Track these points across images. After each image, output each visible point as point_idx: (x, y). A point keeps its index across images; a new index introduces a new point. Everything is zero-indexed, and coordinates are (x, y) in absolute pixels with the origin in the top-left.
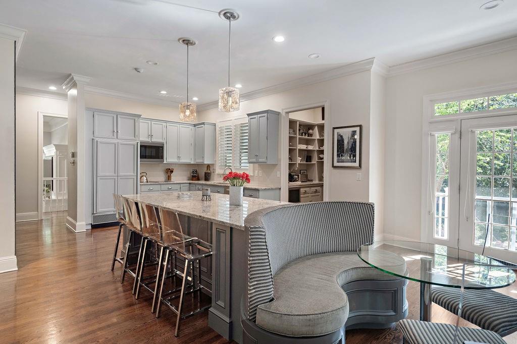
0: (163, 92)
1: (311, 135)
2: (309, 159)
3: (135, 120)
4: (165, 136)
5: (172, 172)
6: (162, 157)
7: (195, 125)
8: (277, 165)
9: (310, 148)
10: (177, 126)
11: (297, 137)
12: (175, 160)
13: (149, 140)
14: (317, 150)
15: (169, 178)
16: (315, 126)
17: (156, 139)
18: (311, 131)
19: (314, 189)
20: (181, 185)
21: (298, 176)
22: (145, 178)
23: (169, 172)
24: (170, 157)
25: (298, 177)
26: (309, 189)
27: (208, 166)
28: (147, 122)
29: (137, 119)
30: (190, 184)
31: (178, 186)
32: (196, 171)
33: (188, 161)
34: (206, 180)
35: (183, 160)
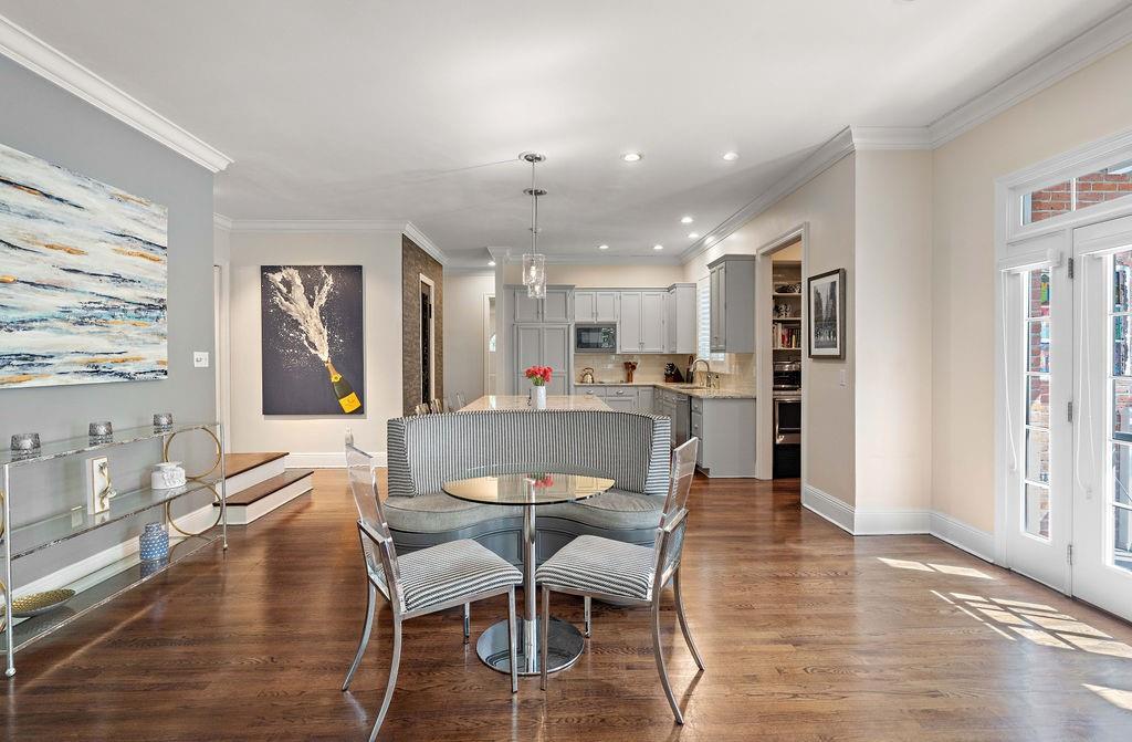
0: (604, 247)
3: (566, 293)
4: (617, 310)
5: (634, 367)
7: (669, 290)
10: (638, 295)
12: (635, 349)
13: (594, 320)
15: (629, 378)
20: (640, 388)
22: (590, 377)
23: (630, 367)
24: (626, 344)
27: (691, 358)
28: (585, 293)
29: (568, 292)
30: (655, 386)
31: (634, 391)
32: (672, 367)
33: (658, 349)
34: (687, 382)
35: (649, 349)
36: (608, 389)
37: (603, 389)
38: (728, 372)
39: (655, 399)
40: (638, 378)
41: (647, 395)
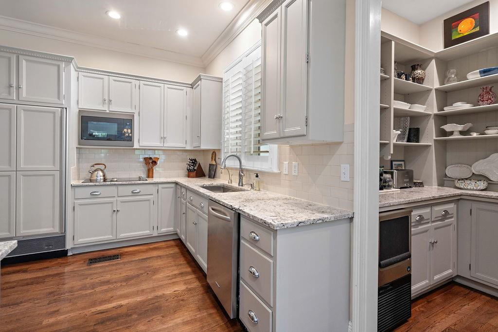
1: (420, 80)
2: (414, 134)
3: (59, 66)
4: (136, 103)
5: (155, 163)
6: (130, 139)
7: (192, 86)
8: (340, 143)
9: (418, 108)
10: (159, 87)
11: (390, 78)
12: (156, 143)
13: (105, 108)
14: (436, 115)
15: (150, 174)
16: (430, 59)
17: (119, 108)
18: (419, 72)
19: (439, 209)
20: (160, 186)
21: (392, 173)
22: (101, 173)
23: (151, 163)
24: (146, 138)
25: (392, 177)
26: (428, 210)
27: (214, 154)
28: (102, 76)
29: (63, 65)
30: (176, 183)
31: (153, 189)
32: (194, 162)
33: (180, 145)
34: (210, 177)
35: (171, 144)
36: (120, 188)
37: (114, 188)
38: (276, 170)
39: (177, 197)
40: (160, 175)
41: (168, 193)
